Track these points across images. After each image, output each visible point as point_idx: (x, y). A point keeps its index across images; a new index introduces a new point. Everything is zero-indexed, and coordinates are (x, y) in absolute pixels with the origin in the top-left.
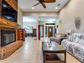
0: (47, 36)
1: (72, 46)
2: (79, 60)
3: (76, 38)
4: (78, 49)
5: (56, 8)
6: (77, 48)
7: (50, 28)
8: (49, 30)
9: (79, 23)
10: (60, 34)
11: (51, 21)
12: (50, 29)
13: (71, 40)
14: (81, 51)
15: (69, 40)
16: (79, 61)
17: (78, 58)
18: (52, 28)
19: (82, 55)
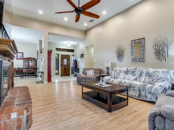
0: (58, 74)
1: (123, 84)
2: (134, 97)
3: (120, 74)
4: (132, 86)
5: (85, 24)
6: (130, 85)
7: (65, 58)
8: (62, 61)
9: (122, 54)
10: (93, 69)
11: (67, 44)
12: (65, 61)
13: (116, 76)
14: (135, 86)
15: (113, 76)
16: (133, 99)
17: (132, 95)
18: (68, 57)
19: (137, 91)
